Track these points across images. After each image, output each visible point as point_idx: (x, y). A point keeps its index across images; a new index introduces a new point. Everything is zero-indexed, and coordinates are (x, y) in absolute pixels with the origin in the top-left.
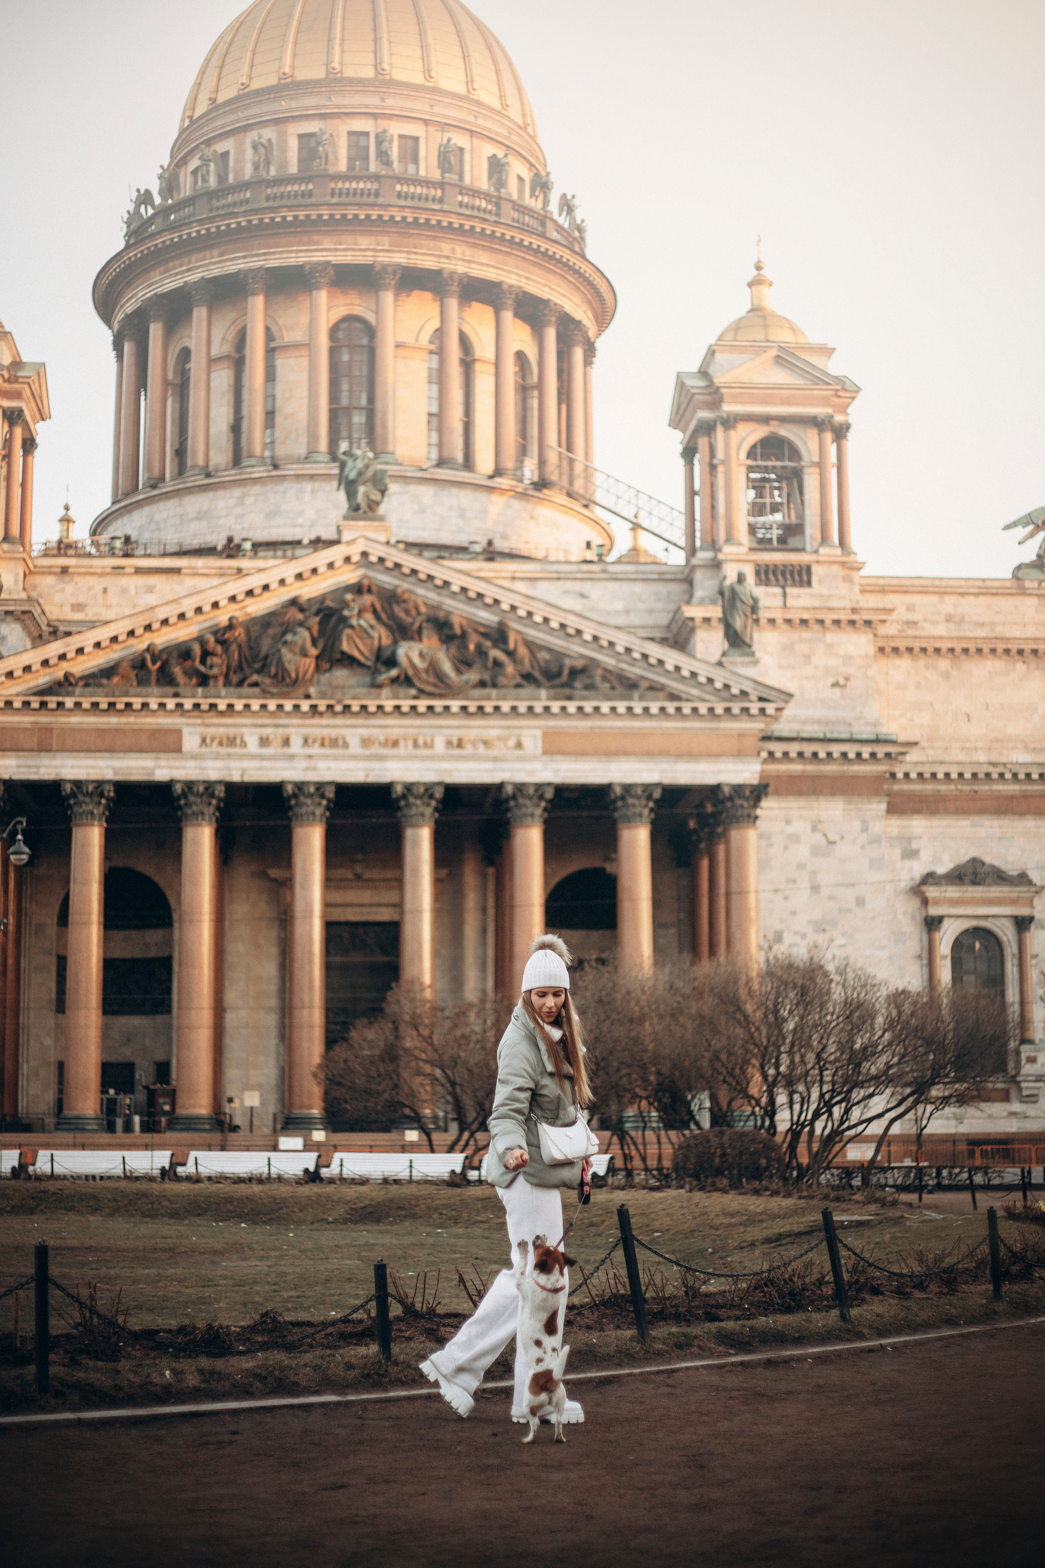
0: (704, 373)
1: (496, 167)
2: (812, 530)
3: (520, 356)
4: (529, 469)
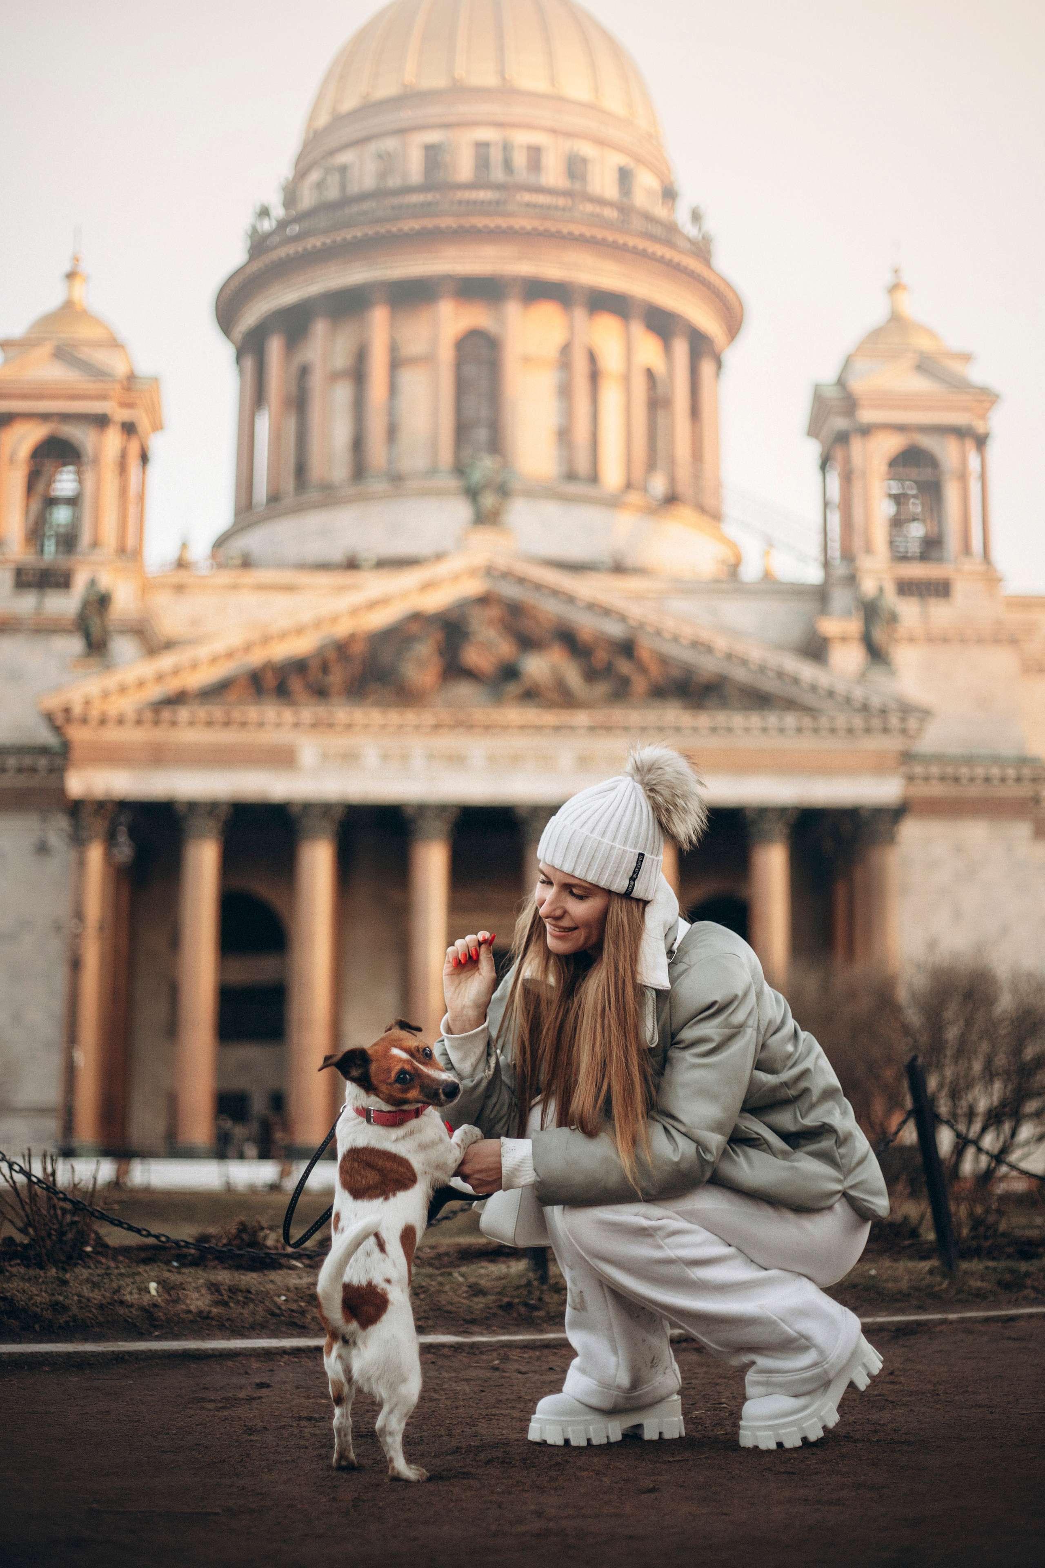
0: (841, 382)
1: (625, 176)
2: (953, 542)
3: (650, 374)
4: (659, 486)
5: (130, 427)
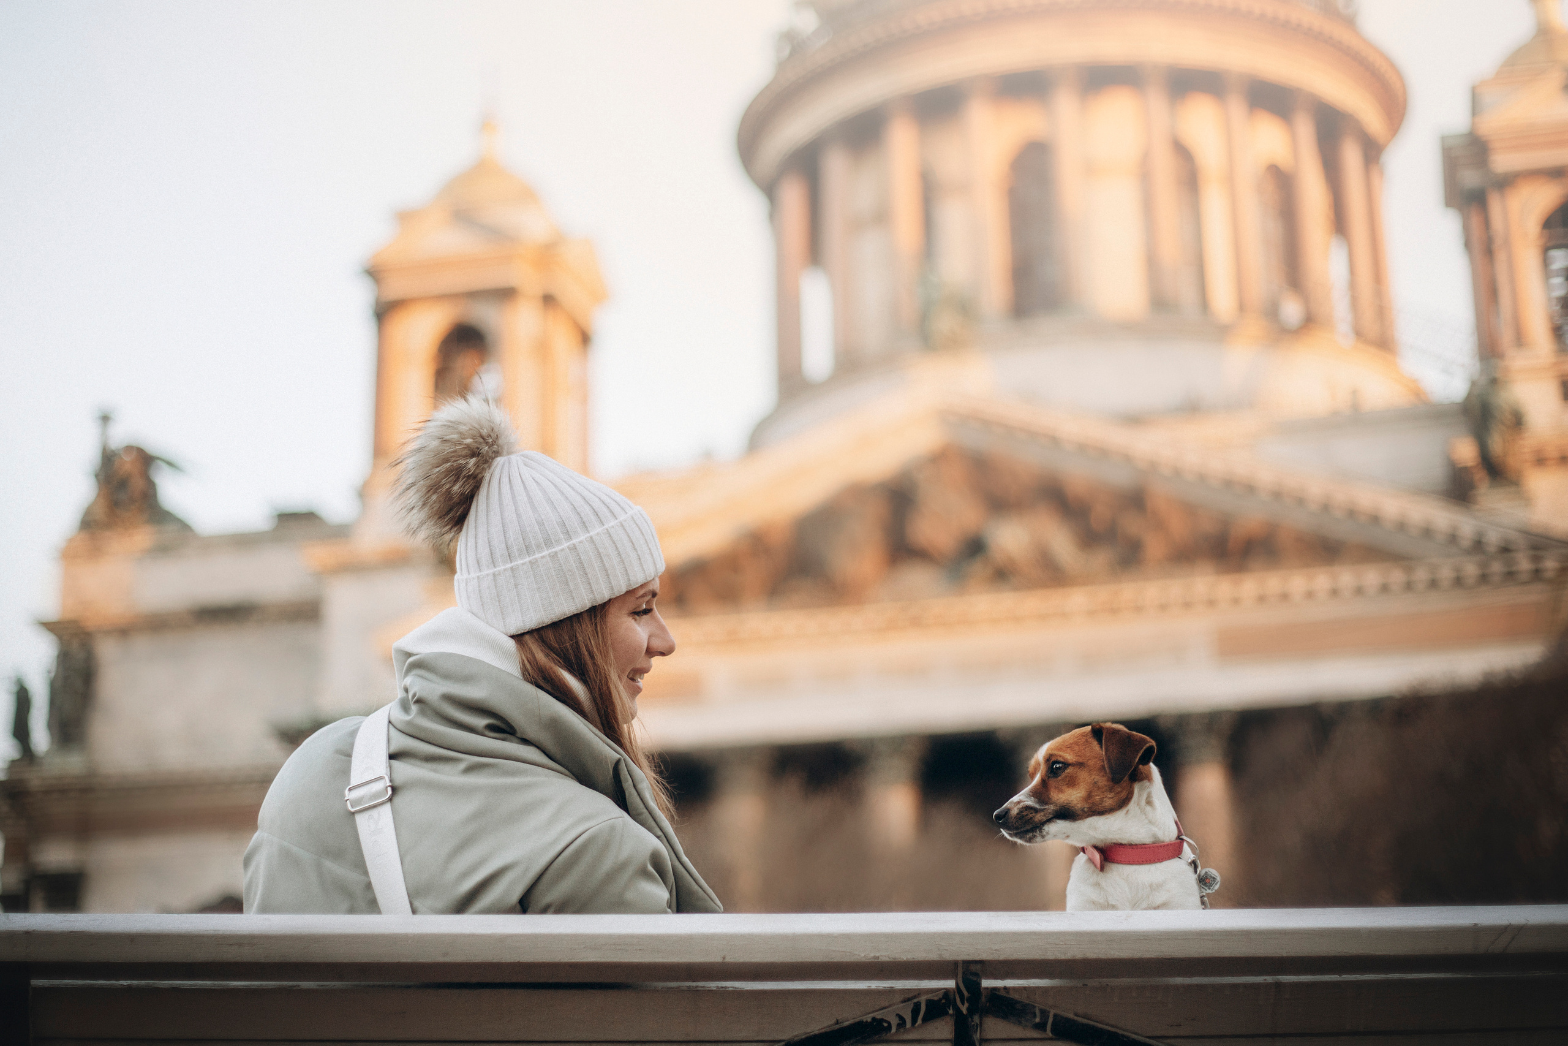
4: (1292, 310)
5: (549, 300)
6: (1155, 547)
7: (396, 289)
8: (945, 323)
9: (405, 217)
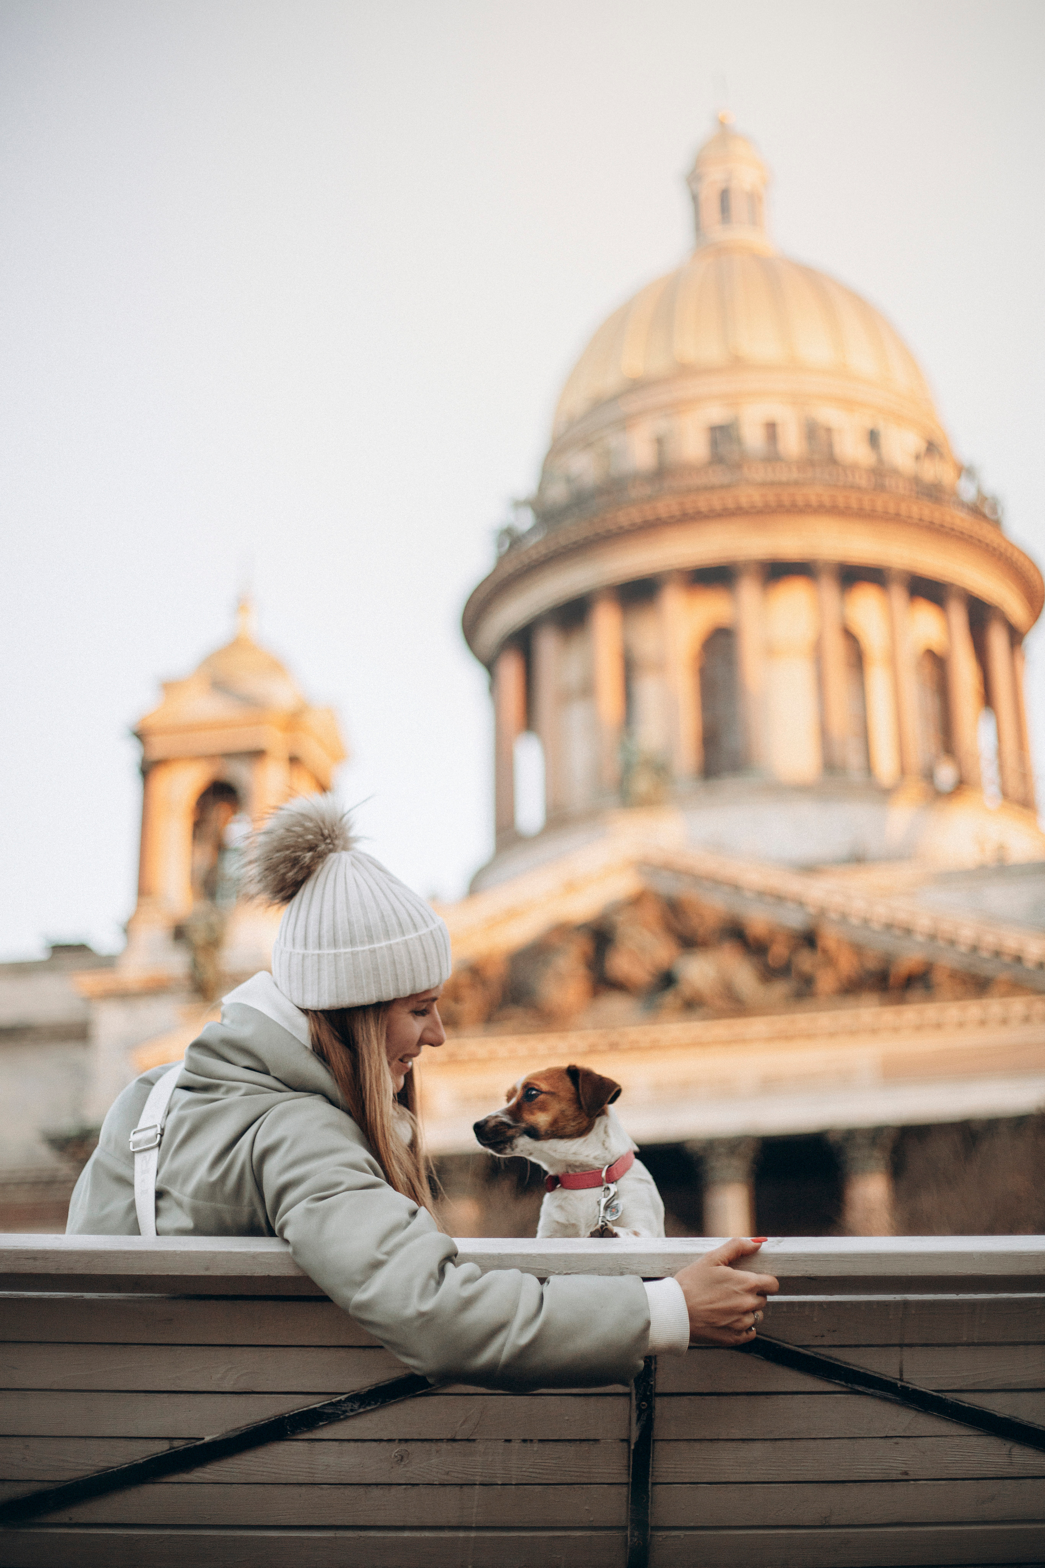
1: (874, 438)
4: (946, 774)
5: (294, 760)
6: (826, 981)
7: (159, 749)
8: (642, 784)
9: (169, 687)
